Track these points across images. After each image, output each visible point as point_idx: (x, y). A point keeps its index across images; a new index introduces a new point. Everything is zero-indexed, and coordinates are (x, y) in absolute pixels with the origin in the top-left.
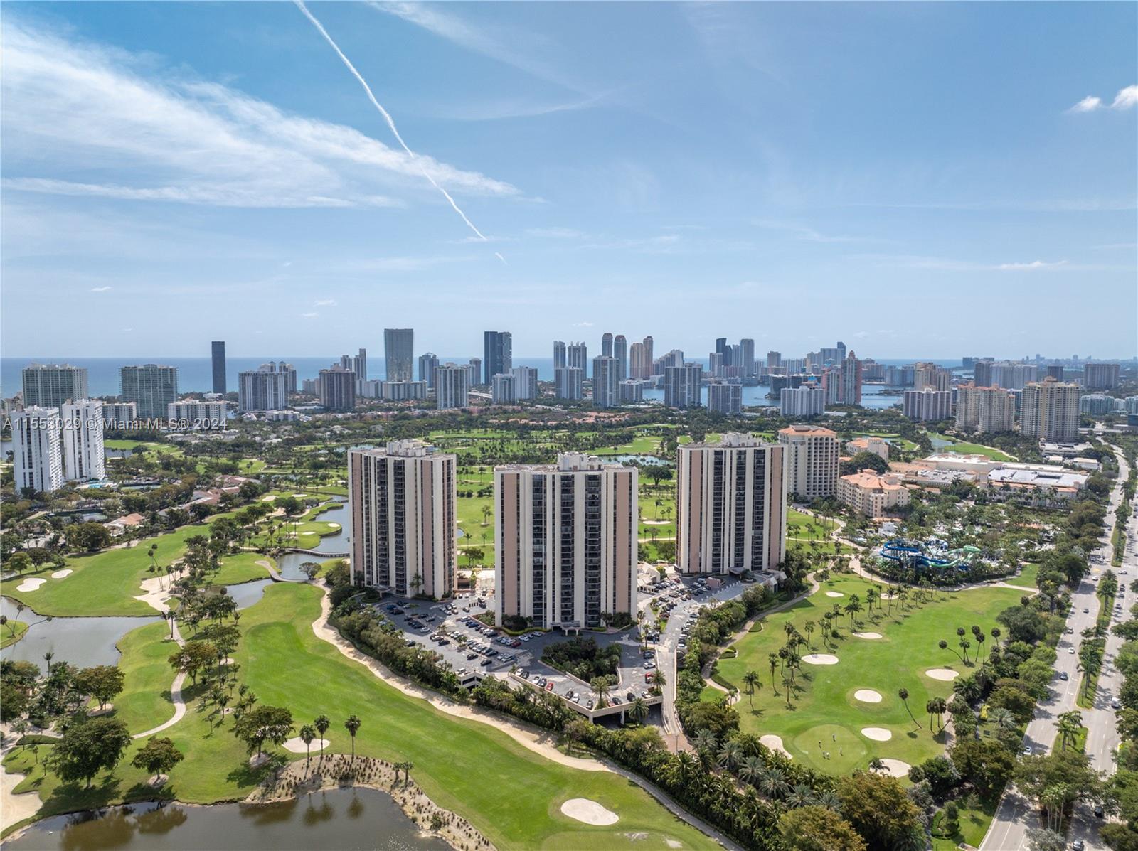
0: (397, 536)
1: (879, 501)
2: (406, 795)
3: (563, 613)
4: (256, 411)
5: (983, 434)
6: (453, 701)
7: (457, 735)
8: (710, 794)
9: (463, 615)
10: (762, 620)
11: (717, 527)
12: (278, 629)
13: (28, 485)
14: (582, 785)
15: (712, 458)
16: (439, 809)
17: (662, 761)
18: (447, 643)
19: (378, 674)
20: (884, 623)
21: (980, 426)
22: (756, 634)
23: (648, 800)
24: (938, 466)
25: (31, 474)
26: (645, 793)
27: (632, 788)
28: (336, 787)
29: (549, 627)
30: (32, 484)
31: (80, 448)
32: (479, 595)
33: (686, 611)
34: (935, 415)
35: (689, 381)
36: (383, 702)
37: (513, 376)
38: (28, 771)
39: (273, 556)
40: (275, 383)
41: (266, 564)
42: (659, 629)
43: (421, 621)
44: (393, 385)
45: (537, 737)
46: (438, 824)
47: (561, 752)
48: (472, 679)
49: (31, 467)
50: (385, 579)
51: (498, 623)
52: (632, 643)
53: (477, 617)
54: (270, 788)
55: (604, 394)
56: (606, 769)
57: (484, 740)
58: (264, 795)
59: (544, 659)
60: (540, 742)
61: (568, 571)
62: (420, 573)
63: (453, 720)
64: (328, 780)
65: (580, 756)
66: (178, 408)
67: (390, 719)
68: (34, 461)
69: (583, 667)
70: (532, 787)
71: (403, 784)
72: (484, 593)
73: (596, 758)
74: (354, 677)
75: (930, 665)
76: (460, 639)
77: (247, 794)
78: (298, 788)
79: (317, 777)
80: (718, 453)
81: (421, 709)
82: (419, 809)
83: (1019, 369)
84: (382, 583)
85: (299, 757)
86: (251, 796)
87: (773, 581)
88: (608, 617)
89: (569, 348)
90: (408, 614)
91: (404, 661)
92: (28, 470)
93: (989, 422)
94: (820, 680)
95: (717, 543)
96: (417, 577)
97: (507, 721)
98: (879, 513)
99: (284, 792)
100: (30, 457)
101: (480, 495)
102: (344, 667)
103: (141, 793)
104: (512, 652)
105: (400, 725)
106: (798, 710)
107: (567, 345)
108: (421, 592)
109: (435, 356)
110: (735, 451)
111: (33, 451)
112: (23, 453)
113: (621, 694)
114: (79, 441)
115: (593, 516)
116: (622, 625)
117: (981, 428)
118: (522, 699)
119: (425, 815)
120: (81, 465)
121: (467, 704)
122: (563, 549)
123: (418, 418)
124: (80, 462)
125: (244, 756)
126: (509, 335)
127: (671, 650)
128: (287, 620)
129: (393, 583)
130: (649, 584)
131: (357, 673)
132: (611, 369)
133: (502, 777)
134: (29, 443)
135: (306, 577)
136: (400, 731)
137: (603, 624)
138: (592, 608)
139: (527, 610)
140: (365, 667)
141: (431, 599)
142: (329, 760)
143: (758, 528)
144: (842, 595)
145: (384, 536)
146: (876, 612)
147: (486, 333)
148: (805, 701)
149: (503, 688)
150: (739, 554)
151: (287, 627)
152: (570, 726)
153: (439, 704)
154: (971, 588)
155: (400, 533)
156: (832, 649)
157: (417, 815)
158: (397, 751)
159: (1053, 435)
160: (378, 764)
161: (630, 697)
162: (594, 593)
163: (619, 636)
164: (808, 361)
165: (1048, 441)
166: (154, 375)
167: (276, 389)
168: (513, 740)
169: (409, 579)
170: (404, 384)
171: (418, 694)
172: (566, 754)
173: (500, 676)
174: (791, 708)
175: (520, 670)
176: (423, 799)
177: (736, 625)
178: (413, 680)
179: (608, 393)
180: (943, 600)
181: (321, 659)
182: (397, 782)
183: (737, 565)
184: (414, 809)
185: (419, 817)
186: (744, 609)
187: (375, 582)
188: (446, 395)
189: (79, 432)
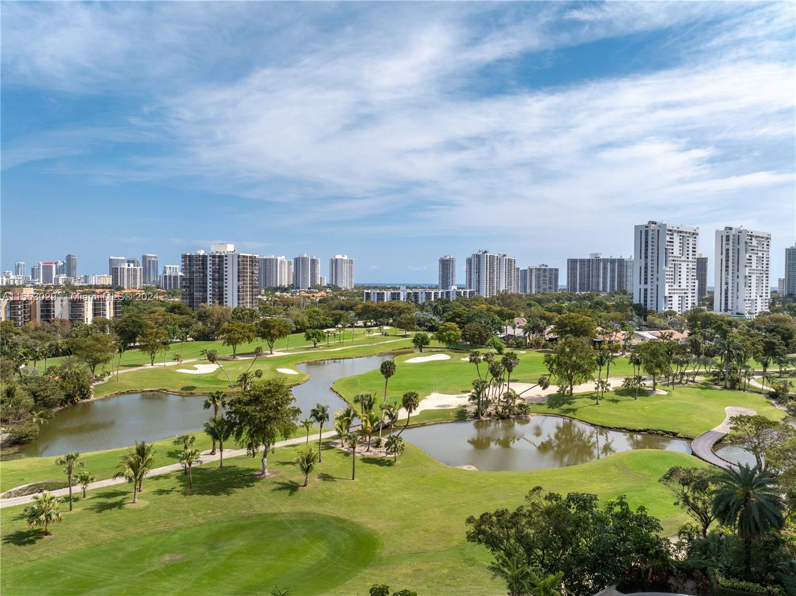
13: (642, 302)
25: (646, 290)
30: (646, 301)
31: (727, 278)
49: (646, 283)
68: (649, 277)
92: (643, 286)
100: (646, 272)
111: (649, 266)
112: (641, 267)
114: (727, 271)
120: (726, 297)
124: (726, 294)
134: (646, 257)
189: (727, 261)
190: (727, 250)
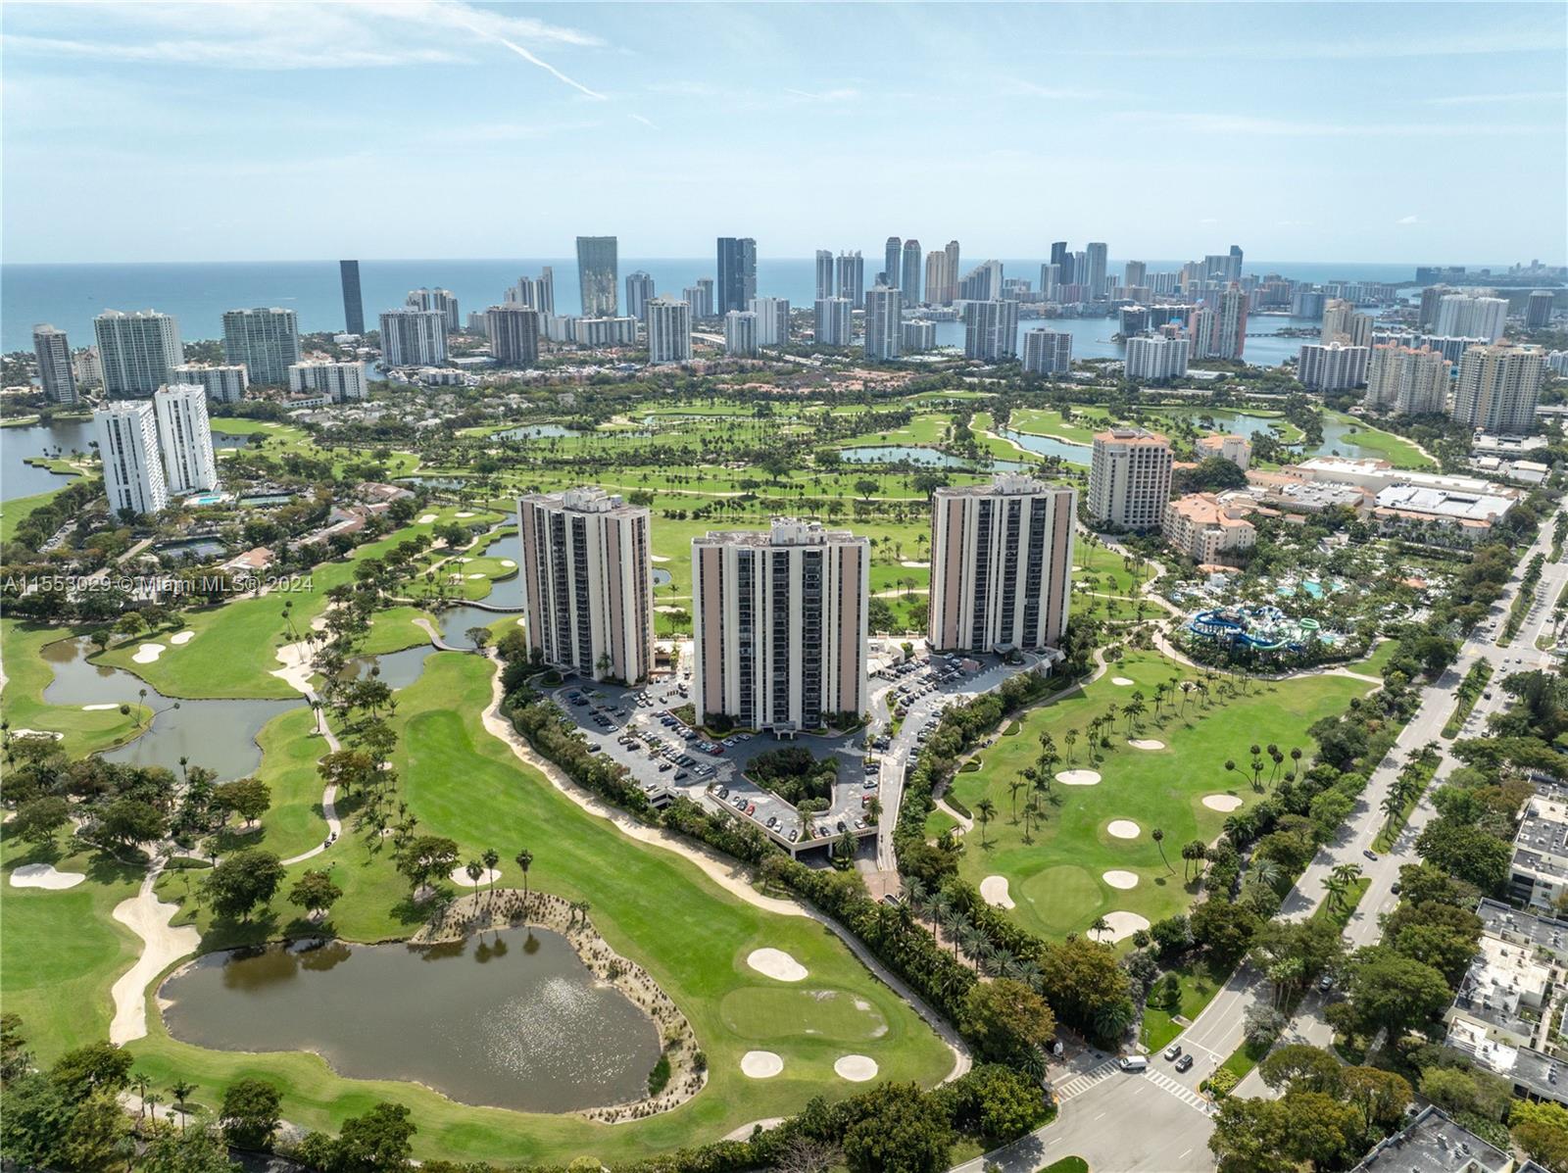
0: (579, 608)
1: (1213, 541)
2: (582, 938)
3: (775, 712)
4: (406, 367)
5: (1401, 416)
6: (640, 823)
7: (641, 865)
8: (907, 954)
9: (659, 708)
10: (1022, 719)
11: (981, 594)
12: (442, 719)
13: (125, 506)
14: (774, 932)
15: (976, 509)
16: (616, 957)
17: (860, 912)
18: (637, 747)
19: (557, 784)
20: (1171, 727)
21: (1397, 404)
22: (1010, 738)
23: (845, 952)
24: (1317, 477)
25: (127, 491)
26: (840, 943)
27: (830, 938)
28: (507, 927)
29: (759, 728)
30: (130, 504)
31: (183, 450)
32: (680, 679)
33: (930, 706)
34: (1342, 381)
35: (1001, 322)
36: (562, 822)
37: (754, 314)
38: (181, 901)
39: (433, 611)
40: (429, 328)
41: (424, 624)
42: (890, 733)
43: (608, 715)
44: (590, 324)
45: (730, 870)
46: (614, 973)
47: (756, 890)
48: (664, 797)
49: (126, 483)
50: (567, 657)
51: (699, 721)
52: (856, 752)
53: (675, 711)
54: (437, 928)
55: (881, 340)
56: (803, 913)
57: (672, 873)
58: (430, 934)
59: (747, 773)
60: (734, 876)
61: (781, 664)
62: (609, 653)
63: (640, 847)
64: (499, 918)
65: (776, 896)
66: (302, 372)
67: (567, 844)
68: (129, 475)
69: (792, 784)
70: (719, 933)
71: (579, 926)
72: (687, 676)
73: (793, 899)
74: (530, 787)
75: (1211, 788)
76: (653, 742)
77: (413, 932)
78: (466, 927)
79: (487, 914)
80: (984, 503)
81: (604, 832)
82: (596, 956)
83: (1482, 304)
84: (564, 662)
85: (467, 891)
86: (417, 935)
87: (1047, 663)
88: (830, 716)
89: (839, 260)
90: (594, 706)
91: (586, 772)
92: (123, 487)
93: (1411, 400)
94: (1074, 806)
95: (979, 614)
96: (605, 657)
97: (699, 849)
98: (1211, 556)
99: (452, 932)
100: (123, 469)
101: (696, 516)
102: (518, 774)
103: (300, 929)
104: (713, 761)
105: (579, 852)
106: (1035, 845)
107: (835, 257)
108: (610, 674)
109: (647, 277)
110: (1006, 499)
111: (127, 462)
112: (115, 465)
113: (830, 821)
114: (181, 442)
115: (812, 601)
116: (848, 726)
117: (1399, 406)
118: (717, 825)
119: (602, 963)
120: (186, 473)
121: (656, 826)
122: (775, 639)
123: (623, 380)
124: (185, 469)
125: (409, 891)
126: (752, 242)
127: (900, 763)
128: (450, 707)
129: (576, 662)
130: (889, 667)
131: (533, 782)
132: (891, 305)
133: (688, 919)
134: (121, 452)
135: (474, 645)
136: (579, 860)
137: (824, 726)
138: (811, 706)
139: (733, 707)
140: (542, 775)
141: (622, 683)
142: (500, 896)
143: (1033, 596)
144: (1131, 682)
145: (564, 607)
146: (1166, 712)
147: (720, 241)
148: (1048, 831)
149: (698, 811)
150: (1007, 627)
151: (453, 716)
152: (767, 862)
153: (624, 826)
154: (1300, 676)
155: (583, 605)
156: (1096, 763)
157: (593, 962)
158: (574, 886)
159: (1496, 423)
160: (553, 901)
161: (841, 826)
162: (813, 690)
163: (840, 742)
164: (1186, 275)
165: (1488, 432)
166: (267, 322)
167: (430, 336)
168: (704, 874)
169: (596, 658)
170: (605, 323)
171: (600, 812)
172: (763, 894)
173: (697, 794)
174: (1028, 841)
175: (719, 787)
176: (600, 944)
177: (988, 725)
178: (597, 794)
179: (886, 340)
180: (1257, 693)
181: (491, 762)
182: (574, 922)
183: (1003, 641)
184: (590, 955)
185: (596, 964)
186: (1001, 704)
187: (555, 659)
188: (661, 342)
189: (180, 430)
190: (178, 418)
